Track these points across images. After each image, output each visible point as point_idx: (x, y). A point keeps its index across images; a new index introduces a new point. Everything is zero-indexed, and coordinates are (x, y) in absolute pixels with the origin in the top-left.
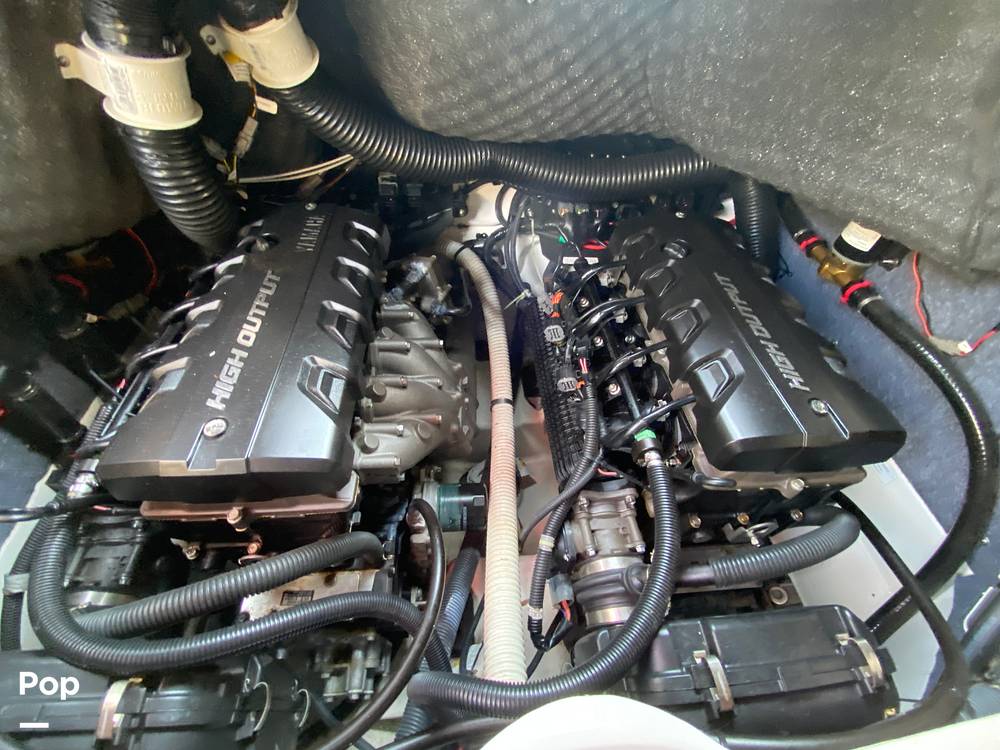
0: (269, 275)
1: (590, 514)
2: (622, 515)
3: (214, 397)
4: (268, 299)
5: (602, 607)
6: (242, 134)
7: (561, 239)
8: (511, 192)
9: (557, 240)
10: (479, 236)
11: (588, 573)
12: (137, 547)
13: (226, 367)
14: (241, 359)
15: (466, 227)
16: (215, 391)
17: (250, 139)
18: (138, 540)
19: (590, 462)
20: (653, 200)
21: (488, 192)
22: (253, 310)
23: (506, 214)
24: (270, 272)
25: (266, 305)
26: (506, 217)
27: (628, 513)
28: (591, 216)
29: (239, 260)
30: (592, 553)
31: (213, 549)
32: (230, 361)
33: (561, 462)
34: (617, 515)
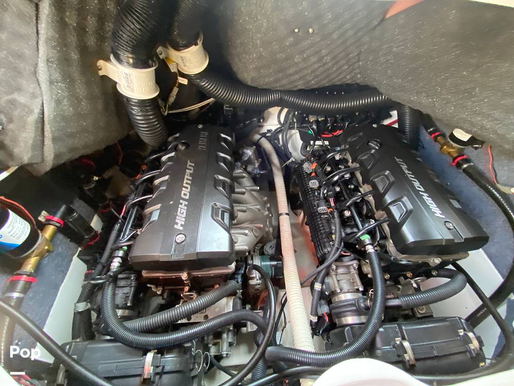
0: (189, 163)
1: (337, 272)
2: (352, 273)
3: (177, 224)
4: (191, 175)
5: (345, 316)
6: (171, 95)
7: (310, 132)
8: (286, 110)
9: (308, 133)
10: (269, 131)
11: (337, 300)
12: (133, 288)
13: (179, 209)
14: (185, 205)
15: (262, 126)
16: (177, 221)
17: (175, 97)
18: (133, 285)
19: (338, 249)
20: (357, 114)
21: (275, 110)
22: (185, 181)
23: (282, 120)
24: (189, 161)
25: (191, 178)
26: (282, 122)
27: (355, 272)
28: (325, 122)
29: (173, 154)
30: (339, 291)
31: (168, 289)
32: (180, 206)
33: (320, 247)
34: (350, 272)
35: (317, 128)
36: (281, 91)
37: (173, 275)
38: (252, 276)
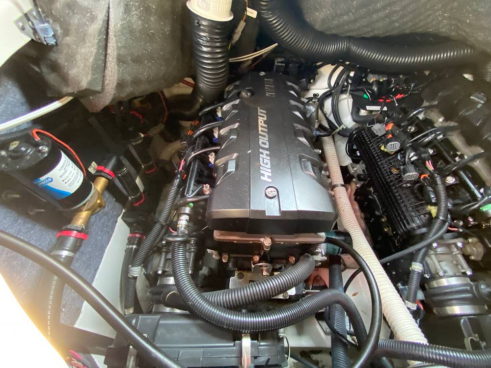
0: (260, 110)
1: (436, 252)
2: (454, 253)
3: (263, 175)
4: (265, 122)
5: (450, 305)
6: (237, 31)
7: (365, 96)
8: (341, 68)
9: (362, 97)
10: (315, 95)
11: (436, 286)
12: (192, 254)
13: (261, 159)
14: (267, 155)
15: (308, 90)
16: (262, 172)
17: (240, 33)
18: (192, 250)
19: (444, 222)
20: (427, 73)
21: (327, 69)
22: (260, 129)
23: (332, 84)
24: (259, 108)
25: (266, 126)
27: (458, 252)
28: (389, 82)
29: (237, 102)
30: (441, 274)
31: (235, 258)
32: (261, 155)
34: (451, 253)
35: (378, 89)
36: (350, 38)
37: (251, 239)
38: (317, 251)
